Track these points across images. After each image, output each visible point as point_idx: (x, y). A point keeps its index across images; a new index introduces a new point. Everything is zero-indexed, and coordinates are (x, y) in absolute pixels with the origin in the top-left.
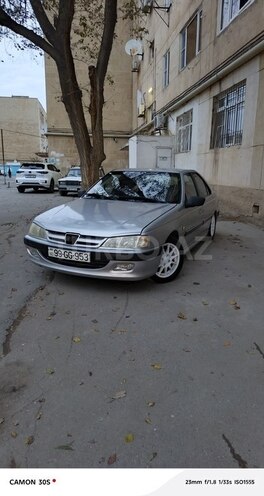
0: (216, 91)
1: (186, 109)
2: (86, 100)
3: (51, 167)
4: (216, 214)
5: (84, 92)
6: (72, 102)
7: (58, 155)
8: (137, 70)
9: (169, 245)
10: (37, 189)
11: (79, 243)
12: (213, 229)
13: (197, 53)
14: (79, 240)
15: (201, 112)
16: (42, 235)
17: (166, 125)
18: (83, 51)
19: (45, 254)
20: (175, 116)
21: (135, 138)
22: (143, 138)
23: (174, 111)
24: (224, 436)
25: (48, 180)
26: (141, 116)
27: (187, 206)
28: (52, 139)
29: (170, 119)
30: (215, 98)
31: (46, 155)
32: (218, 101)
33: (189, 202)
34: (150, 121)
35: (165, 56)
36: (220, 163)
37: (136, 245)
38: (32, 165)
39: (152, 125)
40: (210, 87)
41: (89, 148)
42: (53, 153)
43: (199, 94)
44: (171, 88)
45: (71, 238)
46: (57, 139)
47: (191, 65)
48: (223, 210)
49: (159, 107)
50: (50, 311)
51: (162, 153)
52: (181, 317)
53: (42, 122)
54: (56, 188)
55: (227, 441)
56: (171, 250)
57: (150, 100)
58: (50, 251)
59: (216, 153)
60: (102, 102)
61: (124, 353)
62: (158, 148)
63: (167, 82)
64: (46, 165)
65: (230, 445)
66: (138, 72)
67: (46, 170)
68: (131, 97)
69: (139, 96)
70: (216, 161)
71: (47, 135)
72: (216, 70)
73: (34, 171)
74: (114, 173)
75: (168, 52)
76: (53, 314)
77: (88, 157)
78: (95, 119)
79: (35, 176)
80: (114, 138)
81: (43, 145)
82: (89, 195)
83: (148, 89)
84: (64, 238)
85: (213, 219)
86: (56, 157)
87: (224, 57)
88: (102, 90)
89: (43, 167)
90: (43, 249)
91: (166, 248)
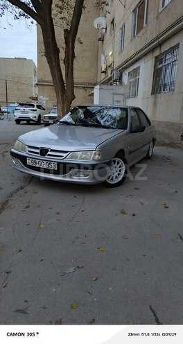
0: (157, 53)
1: (135, 66)
2: (62, 55)
3: (39, 107)
4: (154, 140)
5: (61, 50)
6: (52, 56)
7: (44, 99)
8: (102, 39)
9: (117, 159)
10: (29, 122)
11: (49, 155)
12: (150, 151)
13: (144, 25)
14: (49, 153)
15: (146, 68)
16: (23, 149)
17: (120, 78)
18: (61, 21)
19: (25, 163)
20: (127, 72)
21: (98, 87)
22: (104, 87)
23: (126, 68)
24: (150, 307)
25: (37, 115)
26: (103, 72)
27: (132, 132)
28: (41, 87)
29: (124, 74)
30: (156, 57)
31: (36, 99)
32: (158, 60)
33: (134, 129)
34: (109, 76)
35: (122, 29)
36: (158, 105)
37: (92, 158)
38: (26, 104)
39: (111, 78)
40: (153, 50)
41: (63, 90)
42: (41, 97)
43: (145, 55)
44: (125, 52)
45: (44, 152)
46: (44, 87)
47: (140, 34)
48: (159, 138)
49: (116, 66)
50: (26, 205)
51: (117, 98)
52: (123, 212)
53: (35, 75)
54: (42, 122)
55: (153, 311)
56: (118, 163)
57: (110, 60)
58: (28, 161)
59: (155, 97)
60: (73, 57)
61: (77, 238)
62: (114, 94)
63: (122, 47)
64: (35, 105)
65: (155, 315)
66: (103, 41)
67: (35, 108)
68: (97, 59)
69: (103, 58)
70: (155, 104)
71: (37, 85)
72: (158, 38)
73: (27, 109)
74: (80, 107)
75: (124, 25)
76: (28, 207)
77: (62, 96)
78: (68, 69)
79: (27, 113)
80: (84, 88)
81: (35, 92)
82: (61, 122)
83: (109, 53)
84: (38, 151)
85: (152, 144)
86: (43, 100)
87: (163, 28)
88: (73, 48)
89: (33, 106)
90: (23, 159)
91: (114, 161)
